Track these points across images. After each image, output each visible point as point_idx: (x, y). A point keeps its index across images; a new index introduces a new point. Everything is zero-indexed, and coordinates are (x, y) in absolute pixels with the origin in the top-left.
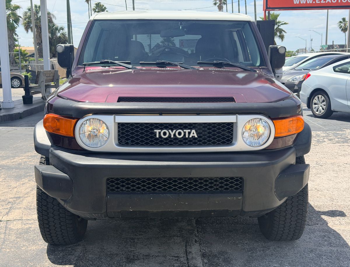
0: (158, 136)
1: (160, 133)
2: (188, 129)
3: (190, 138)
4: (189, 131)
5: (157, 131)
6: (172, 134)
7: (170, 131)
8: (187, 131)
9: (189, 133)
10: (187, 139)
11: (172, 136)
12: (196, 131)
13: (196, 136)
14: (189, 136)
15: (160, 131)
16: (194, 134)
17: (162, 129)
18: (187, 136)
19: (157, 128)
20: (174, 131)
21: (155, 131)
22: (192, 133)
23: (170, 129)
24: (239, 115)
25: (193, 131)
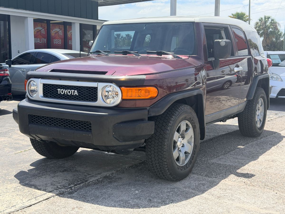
0: (59, 93)
1: (60, 91)
2: (73, 90)
3: (75, 95)
4: (74, 91)
5: (59, 90)
6: (66, 92)
7: (65, 90)
8: (73, 91)
9: (74, 92)
10: (73, 96)
11: (66, 94)
12: (77, 91)
13: (77, 95)
14: (74, 94)
15: (60, 90)
16: (76, 93)
17: (61, 89)
18: (73, 94)
19: (59, 88)
20: (67, 90)
21: (58, 89)
22: (75, 92)
23: (65, 89)
24: (99, 82)
25: (76, 91)
